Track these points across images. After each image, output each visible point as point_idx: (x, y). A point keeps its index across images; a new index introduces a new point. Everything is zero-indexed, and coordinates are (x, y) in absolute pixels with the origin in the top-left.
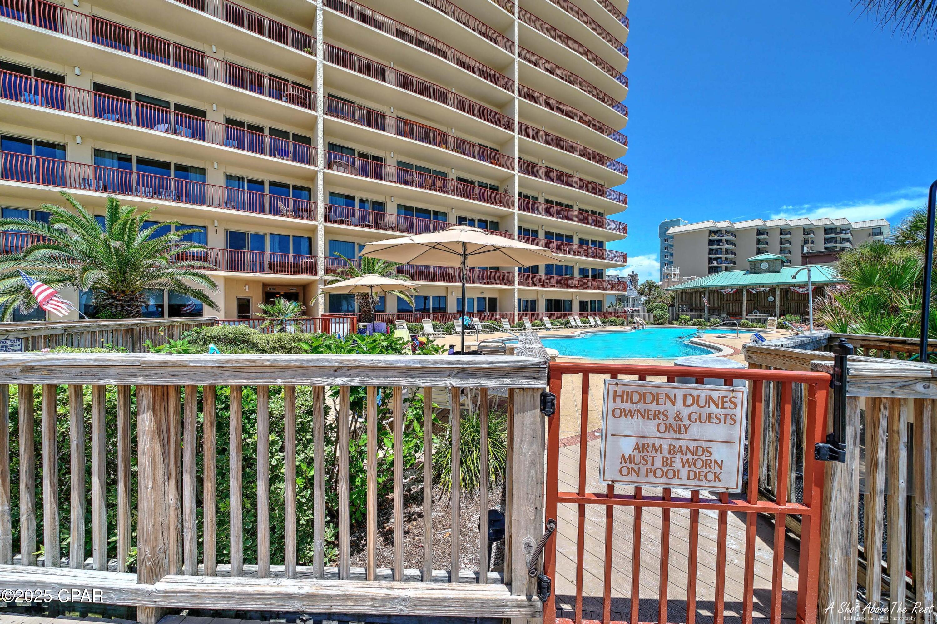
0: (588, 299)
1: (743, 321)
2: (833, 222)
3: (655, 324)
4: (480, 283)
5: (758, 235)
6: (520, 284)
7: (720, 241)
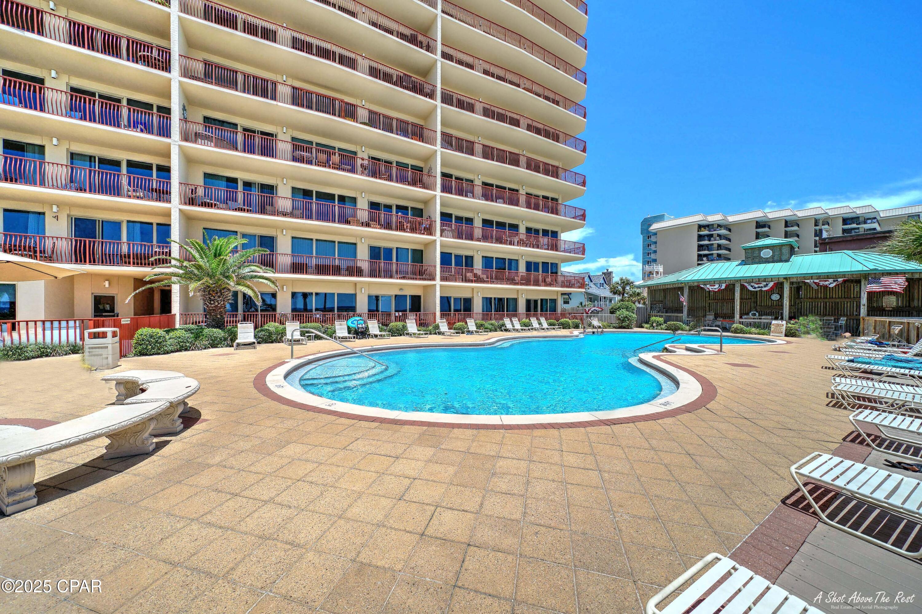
0: (538, 297)
1: (735, 325)
2: (855, 210)
3: (619, 328)
4: (400, 278)
5: (757, 228)
6: (443, 279)
7: (711, 236)
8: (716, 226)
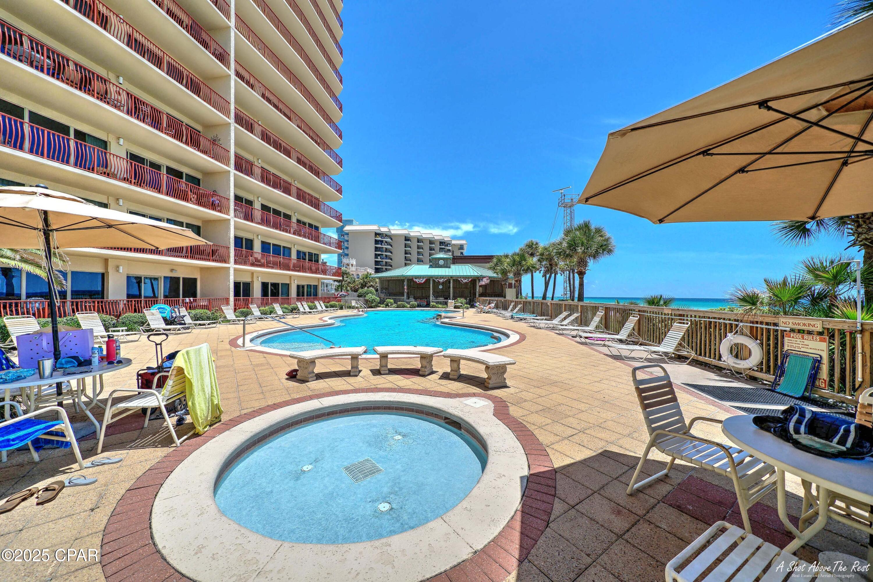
0: (305, 283)
1: (431, 303)
5: (405, 240)
6: (236, 262)
7: (382, 241)
8: (384, 235)
